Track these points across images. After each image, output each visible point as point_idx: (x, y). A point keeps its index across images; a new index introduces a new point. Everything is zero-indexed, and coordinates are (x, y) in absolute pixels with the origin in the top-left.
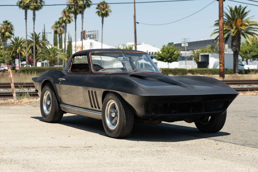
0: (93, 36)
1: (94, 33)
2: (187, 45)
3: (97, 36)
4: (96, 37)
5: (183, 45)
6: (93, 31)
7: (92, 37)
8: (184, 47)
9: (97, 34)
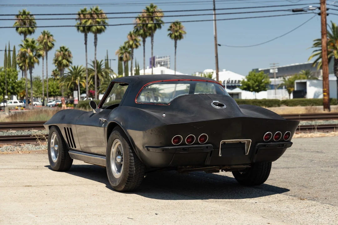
0: (164, 62)
1: (165, 59)
3: (169, 63)
4: (167, 64)
5: (271, 71)
6: (164, 57)
8: (273, 74)
9: (168, 60)
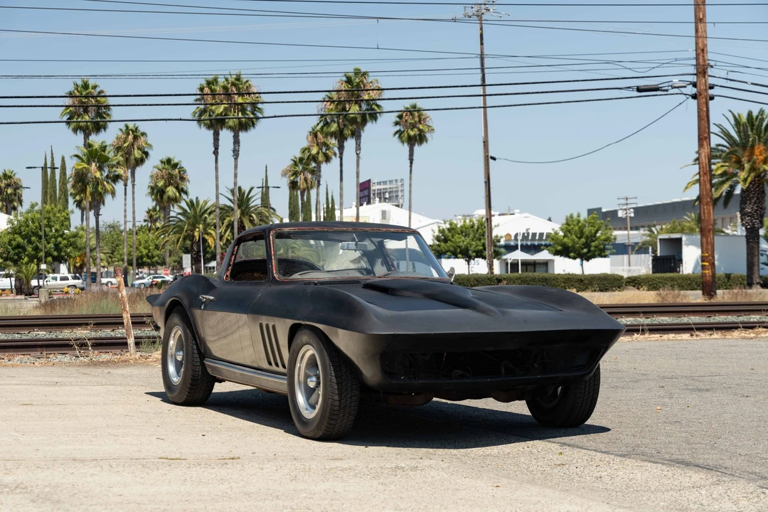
0: (390, 192)
1: (394, 185)
2: (632, 215)
3: (400, 194)
4: (397, 196)
5: (620, 214)
6: (391, 182)
7: (387, 196)
8: (624, 220)
9: (400, 189)
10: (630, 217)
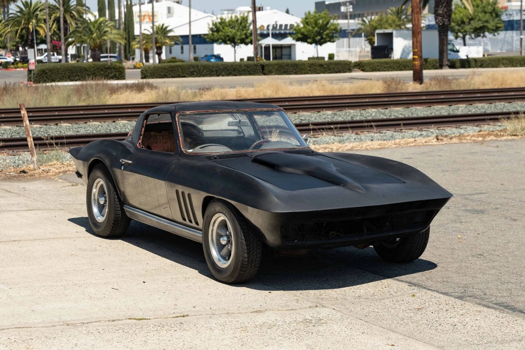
2: (351, 10)
5: (343, 9)
10: (350, 12)
